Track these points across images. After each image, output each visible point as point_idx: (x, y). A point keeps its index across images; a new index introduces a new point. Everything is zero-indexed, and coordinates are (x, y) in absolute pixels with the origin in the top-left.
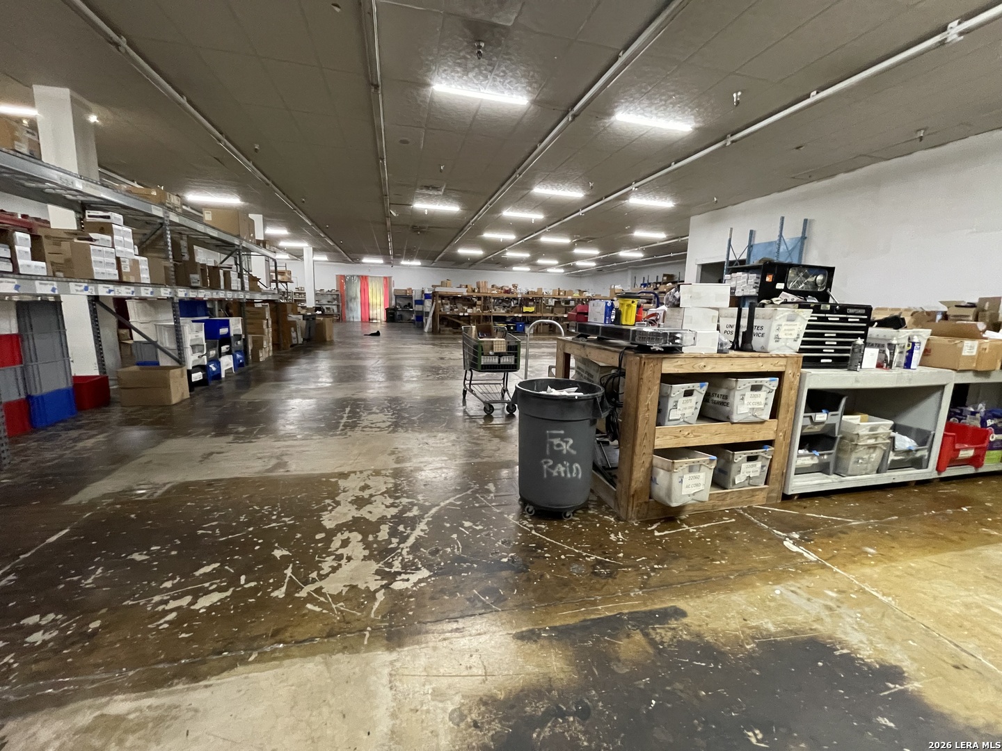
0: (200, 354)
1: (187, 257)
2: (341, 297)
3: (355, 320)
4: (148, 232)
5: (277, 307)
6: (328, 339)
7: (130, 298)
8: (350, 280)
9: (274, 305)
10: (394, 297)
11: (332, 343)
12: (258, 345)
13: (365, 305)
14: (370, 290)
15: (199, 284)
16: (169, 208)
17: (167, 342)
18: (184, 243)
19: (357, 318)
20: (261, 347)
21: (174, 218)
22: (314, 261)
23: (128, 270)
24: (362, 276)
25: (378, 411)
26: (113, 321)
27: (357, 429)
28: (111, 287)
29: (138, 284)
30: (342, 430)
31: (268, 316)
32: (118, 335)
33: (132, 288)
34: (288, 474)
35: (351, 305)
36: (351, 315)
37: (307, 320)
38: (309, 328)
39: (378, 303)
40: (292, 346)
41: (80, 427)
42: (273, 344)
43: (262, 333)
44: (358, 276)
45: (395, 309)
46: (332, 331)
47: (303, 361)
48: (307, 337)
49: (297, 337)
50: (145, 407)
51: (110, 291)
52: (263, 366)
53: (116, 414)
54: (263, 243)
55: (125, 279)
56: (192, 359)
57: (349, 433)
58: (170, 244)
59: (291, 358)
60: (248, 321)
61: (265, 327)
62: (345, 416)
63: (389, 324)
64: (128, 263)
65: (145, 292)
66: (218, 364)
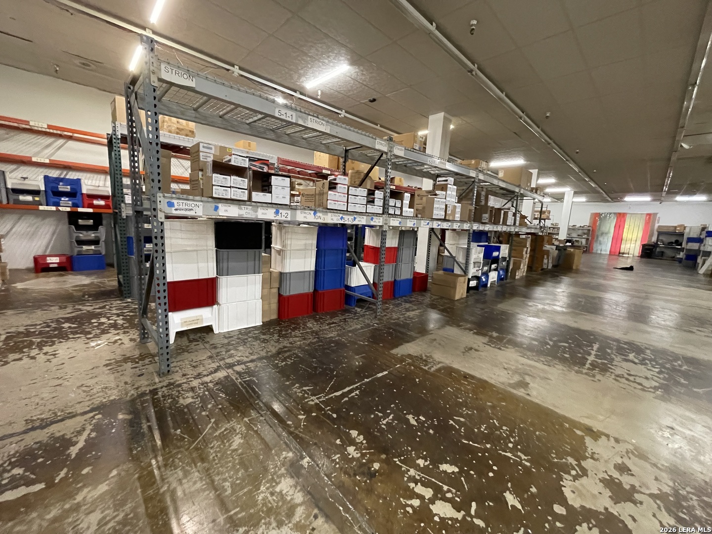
0: (478, 269)
1: (483, 203)
2: (591, 233)
3: (603, 253)
4: (465, 188)
5: (536, 238)
6: (574, 267)
7: (448, 229)
8: (606, 216)
9: (534, 237)
10: (656, 234)
11: (577, 271)
12: (517, 267)
13: (618, 239)
14: (626, 226)
15: (487, 221)
16: (480, 171)
17: (461, 259)
18: (483, 193)
19: (606, 251)
20: (519, 268)
21: (481, 177)
22: (573, 202)
23: (450, 212)
24: (620, 214)
25: (637, 361)
26: (438, 243)
27: (608, 374)
28: (440, 223)
29: (454, 221)
30: (589, 369)
31: (528, 245)
32: (439, 250)
33: (450, 224)
34: (528, 397)
35: (601, 239)
36: (599, 248)
37: (559, 250)
38: (559, 257)
39: (634, 238)
40: (542, 269)
41: (410, 302)
42: (528, 267)
43: (522, 257)
44: (614, 213)
45: (655, 245)
46: (580, 260)
47: (549, 284)
48: (556, 264)
49: (548, 263)
50: (442, 298)
51: (439, 225)
52: (517, 283)
53: (427, 298)
54: (536, 190)
55: (447, 218)
56: (472, 271)
57: (598, 377)
58: (475, 195)
59: (540, 279)
60: (514, 248)
61: (524, 253)
62: (593, 353)
63: (644, 259)
64: (450, 208)
65: (456, 226)
66: (487, 277)
